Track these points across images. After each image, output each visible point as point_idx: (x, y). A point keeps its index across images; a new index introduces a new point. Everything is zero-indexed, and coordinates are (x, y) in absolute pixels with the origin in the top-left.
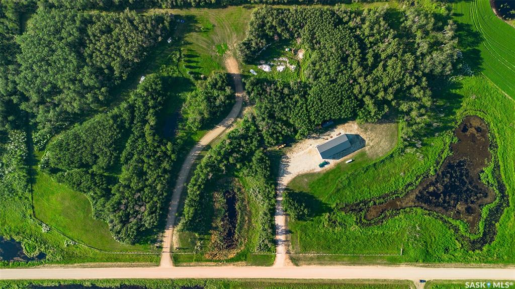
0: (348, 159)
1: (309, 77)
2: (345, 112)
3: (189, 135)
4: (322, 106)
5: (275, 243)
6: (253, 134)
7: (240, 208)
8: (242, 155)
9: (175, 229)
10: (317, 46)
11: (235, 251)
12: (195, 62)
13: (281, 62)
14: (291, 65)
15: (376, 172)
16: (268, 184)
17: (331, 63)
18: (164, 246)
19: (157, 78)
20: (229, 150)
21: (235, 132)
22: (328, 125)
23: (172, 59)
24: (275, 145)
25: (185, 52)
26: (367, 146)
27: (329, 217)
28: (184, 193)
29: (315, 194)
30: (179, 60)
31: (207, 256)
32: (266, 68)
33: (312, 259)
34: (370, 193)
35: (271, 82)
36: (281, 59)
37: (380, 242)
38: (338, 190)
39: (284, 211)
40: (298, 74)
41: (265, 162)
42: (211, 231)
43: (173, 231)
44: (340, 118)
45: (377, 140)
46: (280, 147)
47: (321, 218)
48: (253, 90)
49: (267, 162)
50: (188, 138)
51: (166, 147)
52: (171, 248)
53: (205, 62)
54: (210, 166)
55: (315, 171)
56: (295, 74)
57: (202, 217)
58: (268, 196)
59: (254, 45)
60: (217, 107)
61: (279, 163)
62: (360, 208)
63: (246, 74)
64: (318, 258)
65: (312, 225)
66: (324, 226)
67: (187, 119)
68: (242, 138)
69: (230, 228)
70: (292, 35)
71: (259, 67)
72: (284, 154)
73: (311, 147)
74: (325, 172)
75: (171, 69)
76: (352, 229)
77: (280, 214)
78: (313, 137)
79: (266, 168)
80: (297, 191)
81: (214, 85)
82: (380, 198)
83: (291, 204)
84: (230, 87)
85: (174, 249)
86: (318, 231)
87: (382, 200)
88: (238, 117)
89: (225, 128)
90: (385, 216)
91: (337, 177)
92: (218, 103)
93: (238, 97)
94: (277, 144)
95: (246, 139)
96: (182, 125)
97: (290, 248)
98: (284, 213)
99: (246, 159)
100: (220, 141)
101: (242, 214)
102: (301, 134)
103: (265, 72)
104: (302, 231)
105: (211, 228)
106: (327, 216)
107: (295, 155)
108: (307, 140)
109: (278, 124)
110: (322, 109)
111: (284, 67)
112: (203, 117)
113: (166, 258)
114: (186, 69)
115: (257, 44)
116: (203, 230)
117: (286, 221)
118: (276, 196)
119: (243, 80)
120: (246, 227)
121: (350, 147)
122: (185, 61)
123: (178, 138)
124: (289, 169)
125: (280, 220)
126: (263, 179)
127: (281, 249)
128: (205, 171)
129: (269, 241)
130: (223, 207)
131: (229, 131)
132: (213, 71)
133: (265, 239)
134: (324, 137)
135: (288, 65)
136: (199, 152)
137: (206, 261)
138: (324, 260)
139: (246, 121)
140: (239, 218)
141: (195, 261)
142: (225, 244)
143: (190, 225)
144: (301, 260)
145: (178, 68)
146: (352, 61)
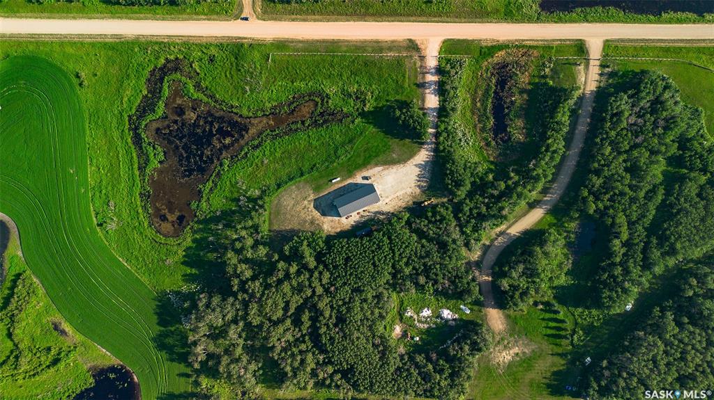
0: (338, 183)
1: (388, 298)
2: (342, 247)
3: (559, 224)
4: (373, 257)
5: (439, 71)
6: (468, 222)
7: (488, 118)
8: (485, 192)
9: (581, 91)
10: (378, 341)
11: (495, 60)
12: (550, 328)
13: (426, 322)
14: (411, 317)
15: (300, 165)
16: (449, 151)
17: (359, 316)
18: (598, 68)
19: (609, 307)
20: (504, 200)
21: (494, 225)
22: (365, 229)
23: (585, 333)
24: (437, 205)
25: (564, 342)
26: (312, 200)
27: (365, 105)
28: (569, 140)
29: (382, 136)
30: (574, 332)
31: (536, 53)
32: (447, 314)
33: (390, 49)
34: (309, 136)
35: (441, 293)
36: (426, 326)
37: (298, 71)
38: (350, 141)
39: (427, 113)
40: (402, 303)
41: (452, 181)
42: (530, 87)
43: (584, 89)
44: (348, 239)
45: (299, 208)
46: (429, 202)
47: (375, 104)
48: (469, 284)
49: (450, 182)
50: (561, 219)
51: (596, 206)
52: (587, 65)
53: (535, 327)
54: (532, 177)
55: (382, 168)
56: (406, 303)
57: (542, 107)
58: (448, 136)
59: (466, 348)
60: (521, 262)
61: (431, 179)
62: (322, 117)
63: (476, 308)
64: (381, 50)
65: (388, 95)
66: (372, 93)
67: (563, 246)
68: (484, 215)
69: (502, 92)
70: (411, 359)
71: (457, 316)
72: (424, 192)
73: (387, 201)
74: (368, 167)
75: (585, 319)
76: (334, 89)
77: (432, 109)
78: (383, 214)
79: (452, 172)
80: (407, 141)
81: (525, 294)
82: (296, 130)
83: (418, 123)
84: (502, 289)
85: (583, 64)
86: (379, 86)
87: (294, 127)
88: (489, 247)
89: (508, 231)
90: (289, 105)
91: (353, 159)
92: (521, 268)
93: (488, 275)
94: (434, 207)
95: (479, 214)
96: (570, 238)
97: (419, 64)
98: (425, 111)
99: (480, 187)
100: (515, 213)
101: (485, 110)
102: (400, 219)
103: (448, 309)
104: (402, 87)
105: (529, 92)
106: (367, 106)
107: (409, 191)
108: (392, 211)
109: (434, 233)
110: (373, 252)
111: (421, 314)
112: (543, 248)
113: (595, 50)
114: (563, 318)
115: (461, 349)
116: (541, 89)
117: (423, 101)
118: (437, 135)
119: (482, 299)
120: (480, 93)
121: (334, 199)
122: (565, 330)
123: (576, 219)
124: (417, 171)
125: (432, 101)
126: (456, 157)
127: (432, 63)
128: (540, 172)
129: (449, 72)
130: (511, 120)
131: (503, 227)
132: (524, 313)
133: (454, 76)
134: (368, 214)
135: (415, 317)
136: (545, 199)
137: (537, 47)
138: (373, 47)
139: (477, 240)
140: (489, 106)
141: (553, 48)
142: (510, 70)
143: (560, 97)
144: (404, 47)
145: (576, 320)
146: (331, 316)
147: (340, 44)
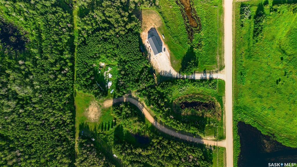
0: (162, 38)
1: (115, 59)
2: (135, 39)
3: (148, 129)
4: (131, 52)
5: (211, 79)
6: (147, 91)
7: (191, 100)
8: (160, 98)
10: (98, 55)
11: (216, 103)
12: (106, 125)
13: (106, 76)
14: (108, 70)
15: (170, 22)
16: (176, 83)
17: (107, 47)
18: (214, 145)
19: (114, 147)
20: (156, 106)
21: (146, 102)
22: (143, 49)
23: (104, 138)
24: (154, 79)
25: (100, 130)
26: (155, 27)
28: (182, 132)
29: (182, 56)
30: (104, 134)
31: (220, 119)
32: (110, 84)
33: (220, 58)
34: (182, 25)
35: (118, 81)
36: (105, 76)
37: (210, 19)
38: (180, 43)
39: (193, 74)
40: (114, 66)
41: (164, 85)
42: (205, 117)
43: (204, 139)
44: (138, 42)
45: (151, 21)
46: (155, 76)
47: (196, 52)
48: (122, 92)
49: (163, 83)
50: (149, 129)
51: (155, 143)
52: (214, 140)
53: (106, 119)
54: (166, 116)
55: (169, 56)
56: (114, 67)
57: (196, 122)
58: (183, 83)
59: (96, 91)
60: (132, 112)
61: (164, 77)
62: (191, 30)
63: (113, 95)
64: (220, 54)
65: (200, 58)
66: (201, 51)
67: (138, 130)
68: (150, 98)
69: (203, 106)
70: (91, 69)
71: (109, 88)
72: (159, 74)
73: (155, 59)
74: (169, 51)
75: (110, 139)
76: (203, 35)
77: (194, 76)
78: (150, 57)
79: (167, 84)
80: (181, 66)
81: (119, 114)
82: (184, 19)
83: (188, 70)
84: (120, 105)
85: (215, 139)
86: (204, 54)
87: (186, 18)
88: (138, 100)
89: (144, 108)
90: (195, 16)
91: (173, 44)
92: (129, 112)
93: (126, 100)
95: (150, 96)
96: (142, 133)
97: (214, 70)
99: (162, 96)
100: (151, 111)
102: (148, 64)
103: (112, 84)
104: (204, 64)
105: (202, 117)
106: (196, 49)
107: (159, 68)
108: (151, 61)
109: (142, 77)
110: (134, 52)
111: (109, 74)
112: (137, 121)
113: (221, 144)
114: (110, 130)
115: (96, 89)
116: (204, 122)
117: (198, 73)
118: (183, 79)
119: (116, 97)
120: (202, 96)
121: (155, 36)
122: (105, 130)
123: (150, 135)
124: (168, 71)
125: (198, 76)
126: (174, 86)
127: (215, 76)
128: (169, 120)
129: (210, 83)
130: (190, 109)
131: (145, 106)
132: (111, 114)
133: (209, 85)
134: (149, 51)
135: (108, 71)
136: (158, 123)
137: (222, 120)
138: (221, 51)
139: (140, 95)
140: (196, 100)
141: (222, 126)
142: (212, 109)
143: (201, 129)
144: (221, 64)
145: (109, 135)
146: (106, 35)
147: (222, 37)
